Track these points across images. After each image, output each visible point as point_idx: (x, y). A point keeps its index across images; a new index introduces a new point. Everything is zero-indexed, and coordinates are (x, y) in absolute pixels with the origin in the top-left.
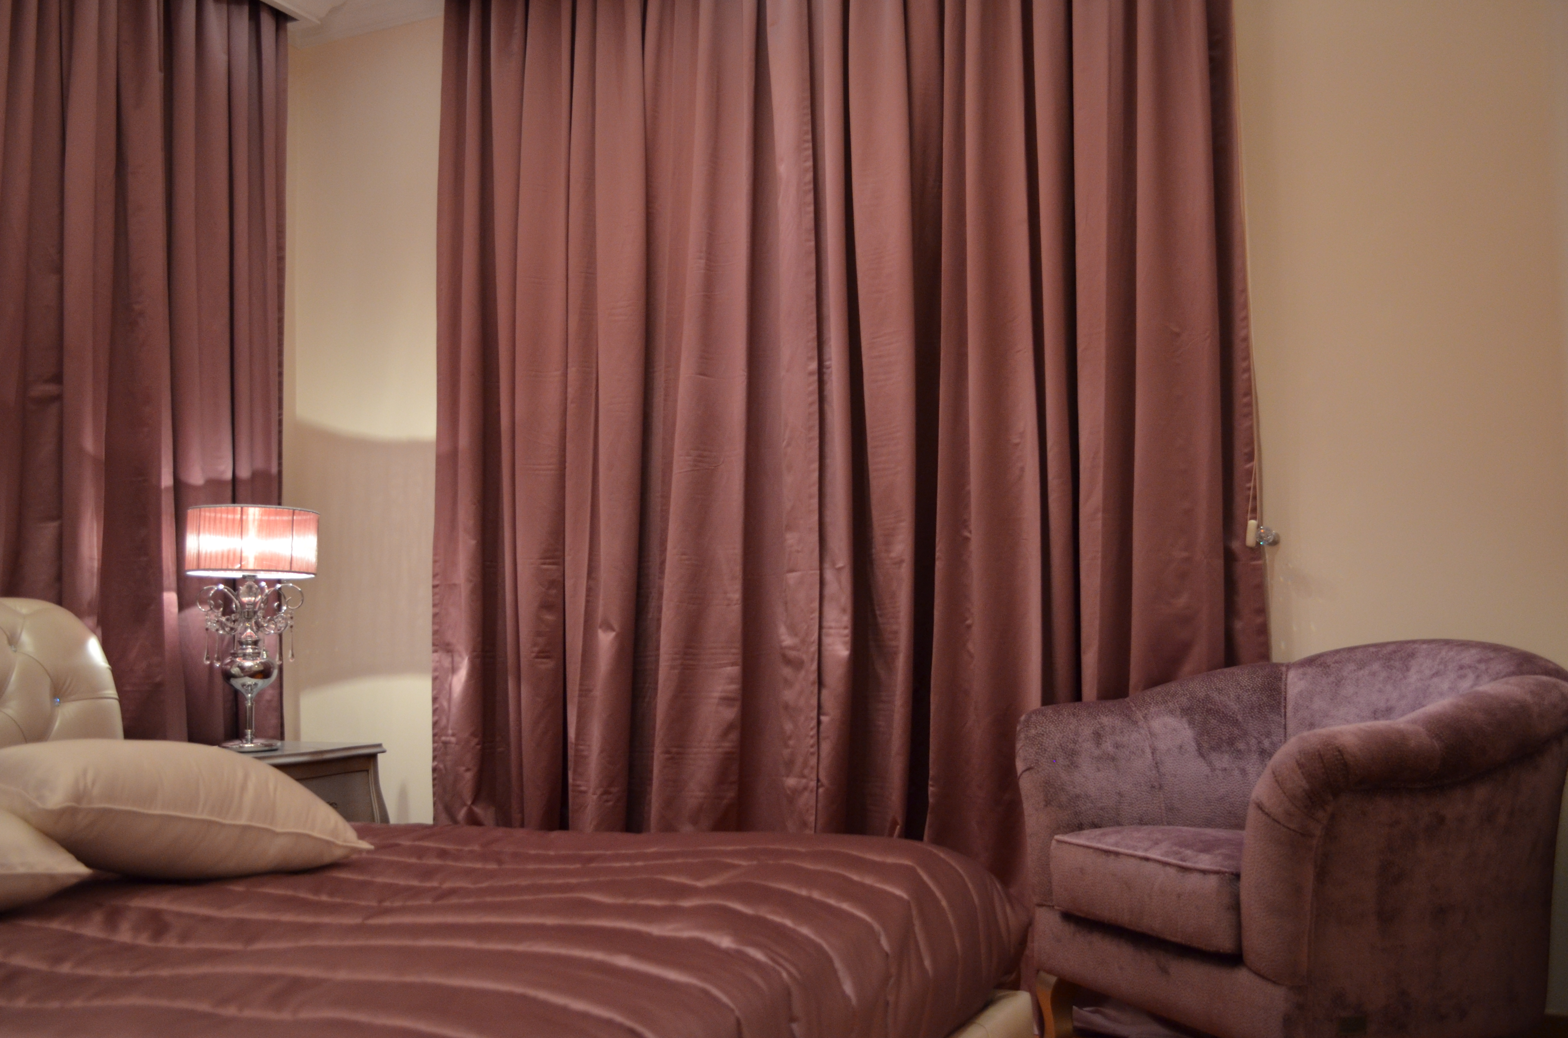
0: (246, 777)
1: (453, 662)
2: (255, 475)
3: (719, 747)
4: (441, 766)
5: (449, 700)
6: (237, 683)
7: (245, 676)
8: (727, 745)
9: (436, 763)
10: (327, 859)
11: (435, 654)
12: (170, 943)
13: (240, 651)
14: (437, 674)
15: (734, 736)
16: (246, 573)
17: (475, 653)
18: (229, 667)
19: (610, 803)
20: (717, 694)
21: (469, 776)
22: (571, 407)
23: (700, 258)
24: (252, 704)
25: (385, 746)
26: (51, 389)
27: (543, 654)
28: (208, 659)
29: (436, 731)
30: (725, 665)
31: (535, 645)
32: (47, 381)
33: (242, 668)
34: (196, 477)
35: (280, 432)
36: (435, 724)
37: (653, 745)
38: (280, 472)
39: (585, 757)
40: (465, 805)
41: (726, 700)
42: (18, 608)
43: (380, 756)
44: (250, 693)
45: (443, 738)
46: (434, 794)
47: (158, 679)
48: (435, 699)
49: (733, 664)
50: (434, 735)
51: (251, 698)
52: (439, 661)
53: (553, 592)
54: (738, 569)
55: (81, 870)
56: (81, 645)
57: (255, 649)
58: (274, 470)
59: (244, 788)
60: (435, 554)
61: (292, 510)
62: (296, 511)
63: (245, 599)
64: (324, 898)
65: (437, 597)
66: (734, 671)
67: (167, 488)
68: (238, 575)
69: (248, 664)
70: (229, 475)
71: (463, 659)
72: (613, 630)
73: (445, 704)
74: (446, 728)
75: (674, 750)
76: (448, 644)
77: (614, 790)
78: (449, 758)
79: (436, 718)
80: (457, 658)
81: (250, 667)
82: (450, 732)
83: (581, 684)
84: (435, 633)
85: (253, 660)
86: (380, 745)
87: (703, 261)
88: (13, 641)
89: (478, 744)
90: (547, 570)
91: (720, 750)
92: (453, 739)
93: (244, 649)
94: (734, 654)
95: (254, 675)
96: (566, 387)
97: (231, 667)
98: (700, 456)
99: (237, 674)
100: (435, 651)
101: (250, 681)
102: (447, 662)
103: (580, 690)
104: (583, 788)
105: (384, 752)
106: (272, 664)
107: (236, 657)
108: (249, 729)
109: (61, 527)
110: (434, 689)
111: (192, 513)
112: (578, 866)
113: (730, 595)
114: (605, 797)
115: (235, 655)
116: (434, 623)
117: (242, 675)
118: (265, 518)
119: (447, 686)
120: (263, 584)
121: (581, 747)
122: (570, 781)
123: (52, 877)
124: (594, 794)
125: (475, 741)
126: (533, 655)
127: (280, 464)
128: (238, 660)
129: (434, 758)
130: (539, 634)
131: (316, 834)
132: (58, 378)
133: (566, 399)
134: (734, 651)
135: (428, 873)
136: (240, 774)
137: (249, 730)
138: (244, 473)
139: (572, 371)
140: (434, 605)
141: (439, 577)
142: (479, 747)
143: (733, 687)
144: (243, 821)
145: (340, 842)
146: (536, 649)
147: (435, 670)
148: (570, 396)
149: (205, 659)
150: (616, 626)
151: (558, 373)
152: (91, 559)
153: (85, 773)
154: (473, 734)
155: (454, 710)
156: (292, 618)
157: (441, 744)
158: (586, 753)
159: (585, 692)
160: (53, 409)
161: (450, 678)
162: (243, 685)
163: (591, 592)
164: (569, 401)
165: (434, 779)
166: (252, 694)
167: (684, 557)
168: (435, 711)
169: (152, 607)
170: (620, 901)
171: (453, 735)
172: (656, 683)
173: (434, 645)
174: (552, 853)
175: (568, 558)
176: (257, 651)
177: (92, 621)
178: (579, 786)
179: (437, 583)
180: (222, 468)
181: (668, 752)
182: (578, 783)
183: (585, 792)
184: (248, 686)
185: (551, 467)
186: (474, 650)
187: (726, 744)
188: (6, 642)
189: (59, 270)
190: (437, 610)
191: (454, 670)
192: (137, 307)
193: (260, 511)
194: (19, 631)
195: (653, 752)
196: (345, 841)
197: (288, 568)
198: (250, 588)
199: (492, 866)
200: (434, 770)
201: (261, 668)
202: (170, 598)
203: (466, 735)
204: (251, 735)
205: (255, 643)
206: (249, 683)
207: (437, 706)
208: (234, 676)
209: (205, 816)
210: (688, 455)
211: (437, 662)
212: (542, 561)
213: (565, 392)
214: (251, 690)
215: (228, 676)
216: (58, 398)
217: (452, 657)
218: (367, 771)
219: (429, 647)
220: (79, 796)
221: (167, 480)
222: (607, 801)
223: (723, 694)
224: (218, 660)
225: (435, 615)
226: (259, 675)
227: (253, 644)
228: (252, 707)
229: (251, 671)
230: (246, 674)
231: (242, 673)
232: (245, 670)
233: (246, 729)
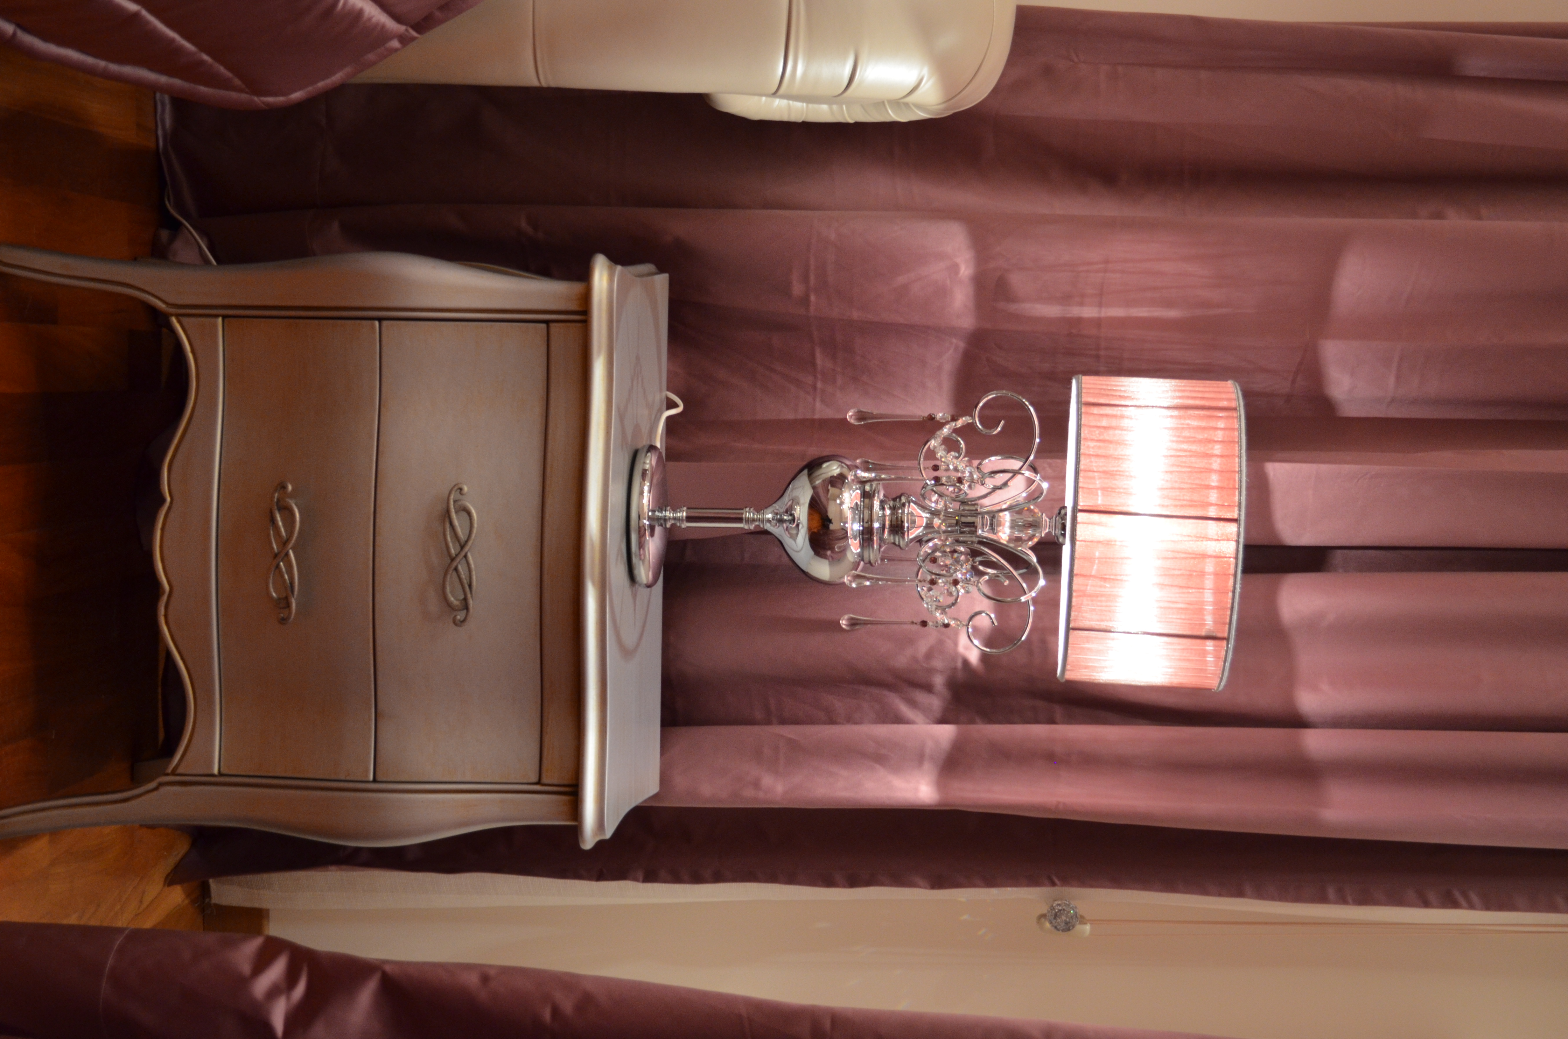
6: (797, 485)
7: (816, 493)
44: (775, 518)
51: (763, 520)
69: (846, 500)
81: (837, 504)
89: (556, 1011)
95: (817, 507)
99: (821, 477)
117: (819, 485)
118: (1210, 567)
142: (547, 1015)
162: (795, 496)
166: (772, 521)
184: (791, 509)
204: (675, 519)
206: (799, 508)
208: (815, 476)
214: (781, 516)
218: (539, 783)
226: (816, 524)
227: (894, 523)
228: (739, 520)
229: (828, 499)
230: (821, 492)
231: (824, 481)
232: (830, 487)
233: (688, 508)
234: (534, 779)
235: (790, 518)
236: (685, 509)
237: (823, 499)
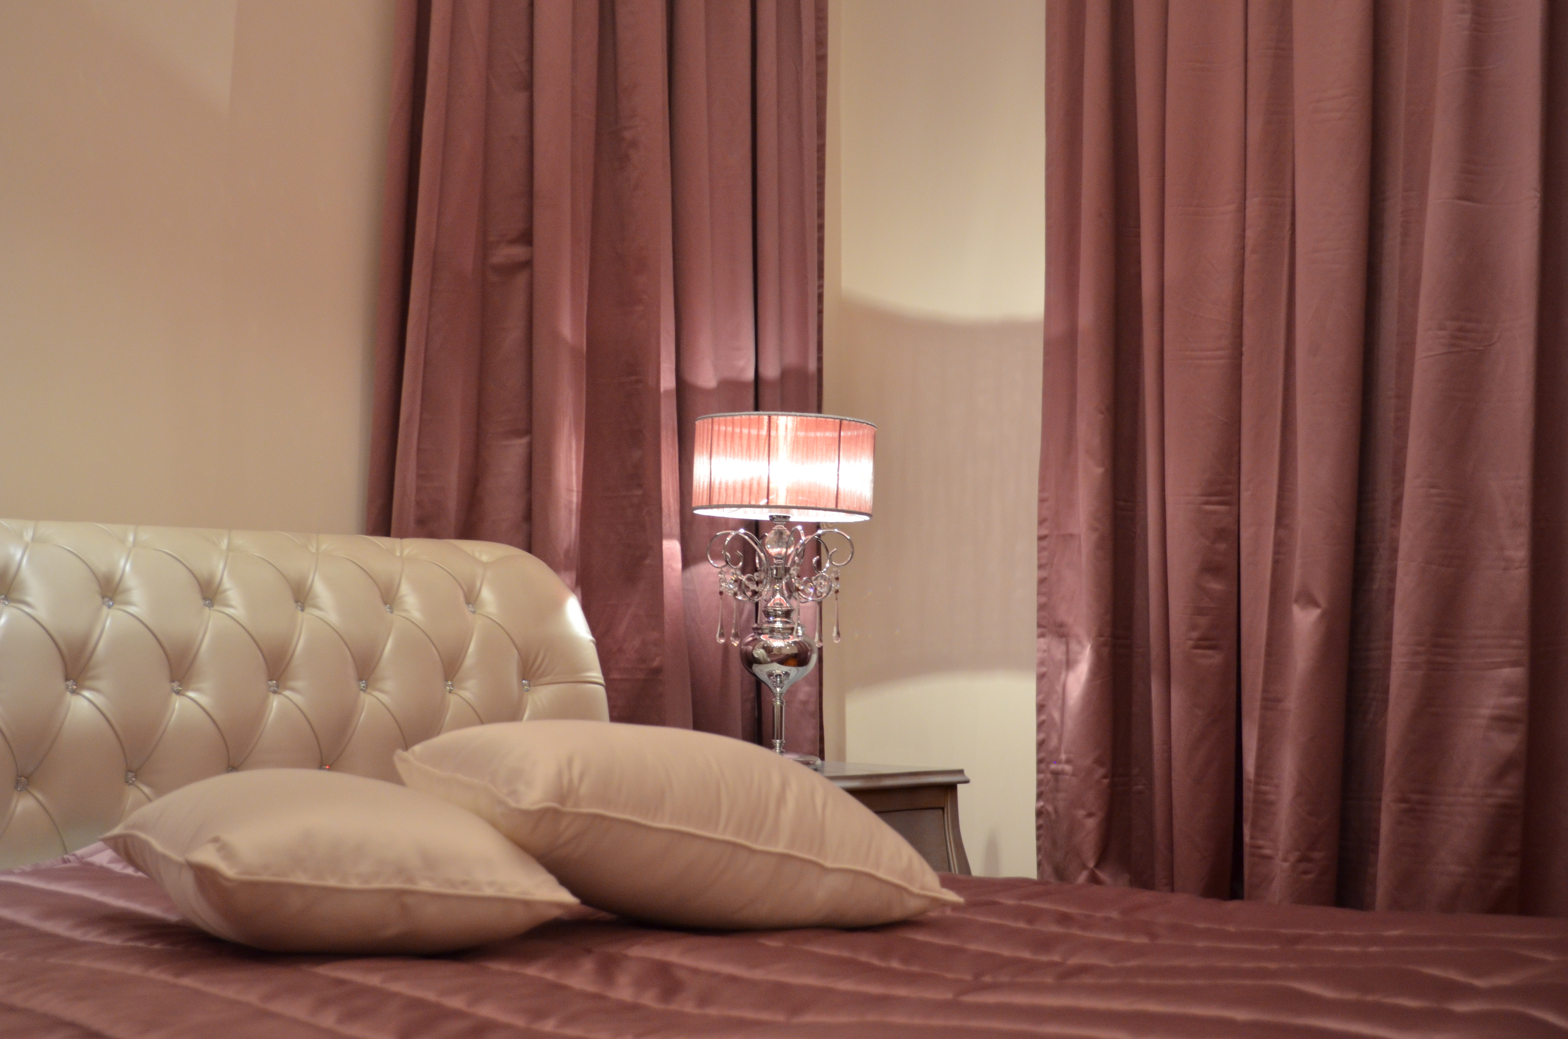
0: (784, 784)
1: (1068, 652)
2: (785, 374)
3: (1490, 796)
4: (1050, 808)
5: (1063, 709)
6: (761, 671)
7: (772, 662)
8: (1502, 793)
9: (1041, 803)
10: (897, 913)
11: (1042, 640)
12: (686, 1006)
13: (765, 626)
14: (1044, 669)
15: (1514, 779)
16: (776, 513)
17: (1102, 639)
18: (750, 648)
19: (1310, 876)
20: (1485, 712)
21: (1091, 823)
22: (1251, 260)
23: (1463, 12)
24: (782, 703)
25: (968, 774)
26: (518, 252)
27: (1206, 642)
28: (722, 635)
29: (1042, 755)
30: (1500, 666)
31: (1194, 627)
32: (513, 242)
33: (768, 649)
34: (706, 376)
35: (820, 312)
36: (1041, 744)
37: (1380, 788)
38: (820, 370)
39: (1271, 803)
40: (1084, 867)
41: (1502, 721)
42: (477, 555)
43: (960, 787)
44: (779, 687)
45: (1053, 767)
46: (1039, 849)
47: (655, 664)
48: (1041, 708)
49: (1514, 664)
50: (1040, 761)
51: (781, 694)
52: (1047, 651)
53: (1222, 546)
54: (1523, 511)
55: (565, 897)
56: (557, 606)
57: (787, 622)
58: (812, 366)
59: (781, 800)
60: (1042, 490)
61: (838, 421)
62: (844, 422)
63: (774, 551)
64: (895, 964)
65: (1045, 554)
66: (1515, 674)
67: (666, 392)
68: (762, 515)
69: (777, 643)
70: (749, 375)
71: (1083, 647)
72: (1317, 605)
73: (1056, 715)
74: (1058, 750)
75: (1415, 797)
76: (1061, 625)
77: (1316, 855)
78: (1061, 795)
79: (1042, 736)
80: (1074, 646)
81: (780, 648)
82: (1063, 757)
83: (1265, 691)
84: (1041, 607)
85: (784, 639)
86: (961, 772)
87: (1467, 17)
88: (471, 598)
89: (1105, 777)
90: (1214, 512)
91: (1490, 801)
92: (1068, 768)
93: (769, 622)
94: (1515, 647)
95: (784, 661)
96: (1244, 230)
97: (754, 649)
98: (1460, 329)
99: (761, 658)
100: (1041, 635)
101: (778, 669)
102: (1059, 652)
103: (1264, 699)
104: (1267, 852)
105: (967, 782)
106: (810, 645)
107: (760, 634)
108: (777, 739)
109: (530, 445)
110: (1039, 692)
111: (701, 426)
112: (1275, 947)
113: (1510, 553)
114: (1303, 866)
115: (759, 631)
116: (1039, 593)
117: (769, 660)
118: (801, 434)
119: (1059, 689)
120: (799, 528)
121: (1264, 788)
122: (1247, 839)
123: (527, 904)
124: (1285, 860)
125: (1101, 771)
126: (1191, 643)
127: (820, 359)
128: (762, 637)
129: (1039, 796)
130: (1199, 611)
131: (881, 874)
132: (527, 238)
133: (1243, 248)
134: (1515, 642)
135: (1045, 943)
136: (776, 781)
137: (778, 741)
138: (771, 371)
139: (1254, 204)
140: (1040, 567)
141: (1047, 524)
142: (1106, 781)
143: (1513, 700)
144: (780, 849)
145: (915, 890)
146: (1195, 634)
147: (1041, 663)
148: (1250, 243)
149: (717, 636)
150: (1322, 599)
151: (1232, 207)
152: (570, 490)
153: (570, 763)
154: (1099, 762)
155: (1070, 724)
156: (837, 579)
157: (1049, 776)
158: (1272, 797)
159: (1271, 702)
160: (521, 279)
161: (1063, 676)
162: (770, 675)
163: (1281, 548)
164: (1248, 250)
165: (1039, 828)
166: (781, 688)
167: (1433, 491)
168: (1040, 725)
169: (647, 562)
170: (1351, 996)
171: (1068, 761)
172: (1386, 690)
173: (1039, 626)
174: (1231, 928)
175: (1245, 495)
176: (788, 626)
177: (571, 577)
178: (1260, 847)
179: (1045, 532)
180: (741, 363)
181: (1403, 800)
182: (1260, 842)
183: (1269, 858)
184: (776, 676)
185: (1219, 353)
186: (1100, 635)
187: (1500, 792)
188: (462, 599)
189: (529, 86)
190: (1044, 574)
191: (1069, 664)
192: (627, 134)
193: (793, 421)
194: (478, 584)
195: (1379, 800)
196: (923, 888)
197: (833, 506)
198: (780, 533)
199: (1140, 940)
200: (1039, 813)
201: (795, 651)
202: (672, 548)
203: (1088, 762)
204: (780, 747)
205: (787, 614)
206: (778, 672)
207: (1043, 717)
208: (758, 662)
209: (728, 837)
210: (1442, 328)
211: (1045, 651)
212: (1205, 498)
213: (1242, 237)
214: (781, 682)
215: (749, 661)
216: (528, 264)
217: (1067, 644)
218: (943, 809)
219: (1034, 630)
220: (563, 793)
221: (668, 382)
222: (1305, 872)
223: (1497, 712)
224: (736, 636)
225: (1042, 581)
226: (792, 662)
227: (784, 615)
228: (781, 707)
229: (781, 654)
230: (774, 658)
231: (768, 657)
232: (773, 653)
233: (773, 738)
234: (940, 812)
235: (778, 677)
236: (773, 740)
237: (782, 656)
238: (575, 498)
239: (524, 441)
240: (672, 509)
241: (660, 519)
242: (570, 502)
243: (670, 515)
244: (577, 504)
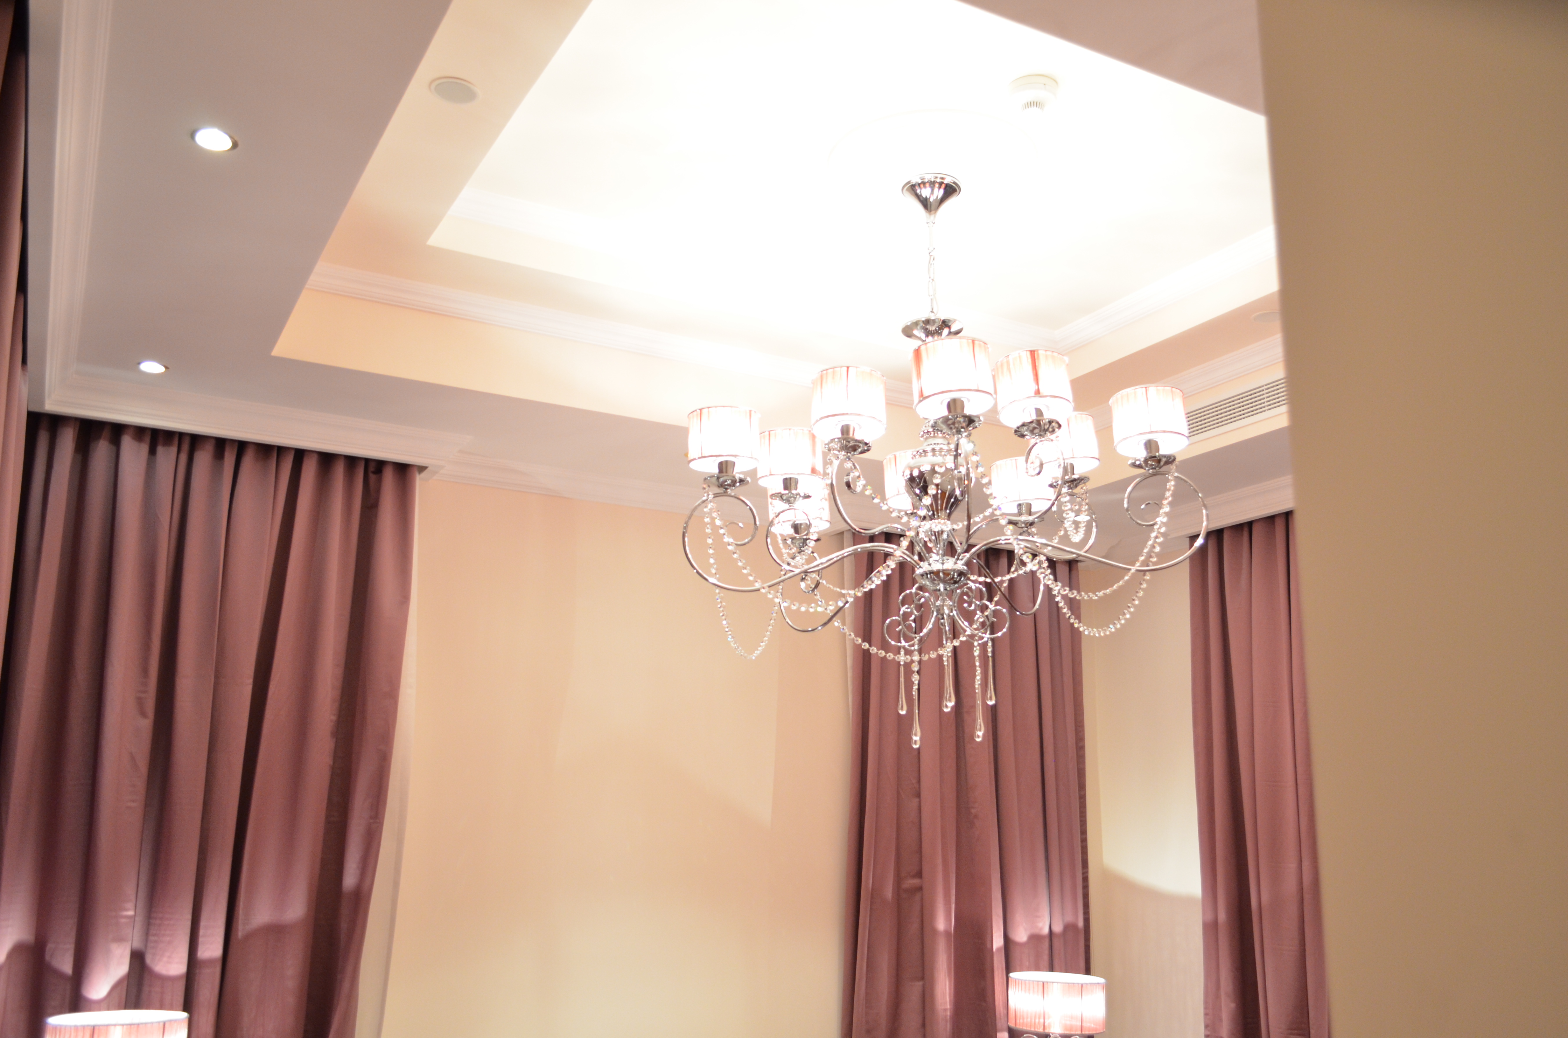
2: (1066, 929)
22: (1307, 897)
26: (916, 882)
32: (914, 877)
34: (1021, 935)
58: (1080, 923)
60: (1204, 1008)
67: (999, 948)
70: (1046, 931)
96: (1302, 879)
109: (924, 986)
132: (919, 873)
133: (1302, 889)
138: (1058, 926)
139: (1304, 865)
141: (1207, 1028)
148: (1305, 887)
151: (1294, 865)
152: (945, 1010)
160: (918, 897)
164: (1305, 891)
175: (1312, 1032)
179: (1208, 1033)
180: (1040, 925)
189: (918, 795)
192: (973, 811)
197: (1079, 1033)
202: (1003, 1036)
212: (1290, 1031)
213: (1301, 883)
216: (920, 889)
221: (998, 942)
238: (949, 1013)
239: (921, 983)
240: (1002, 1015)
241: (995, 1020)
242: (946, 1016)
243: (1000, 1018)
244: (950, 1016)
